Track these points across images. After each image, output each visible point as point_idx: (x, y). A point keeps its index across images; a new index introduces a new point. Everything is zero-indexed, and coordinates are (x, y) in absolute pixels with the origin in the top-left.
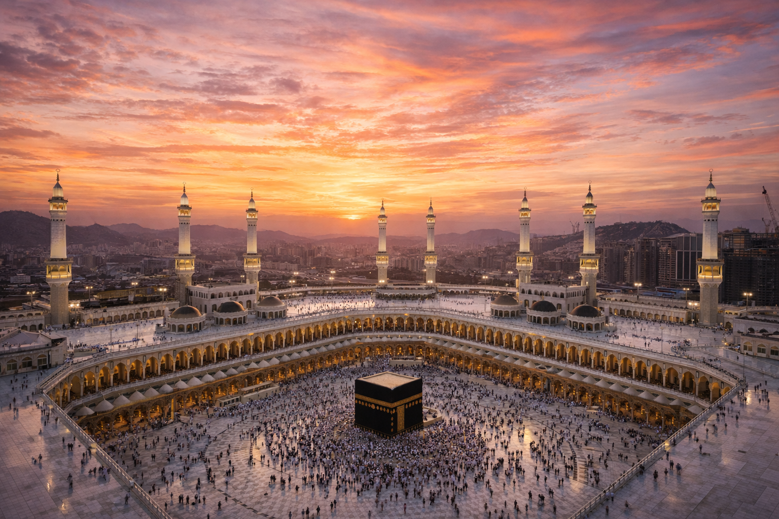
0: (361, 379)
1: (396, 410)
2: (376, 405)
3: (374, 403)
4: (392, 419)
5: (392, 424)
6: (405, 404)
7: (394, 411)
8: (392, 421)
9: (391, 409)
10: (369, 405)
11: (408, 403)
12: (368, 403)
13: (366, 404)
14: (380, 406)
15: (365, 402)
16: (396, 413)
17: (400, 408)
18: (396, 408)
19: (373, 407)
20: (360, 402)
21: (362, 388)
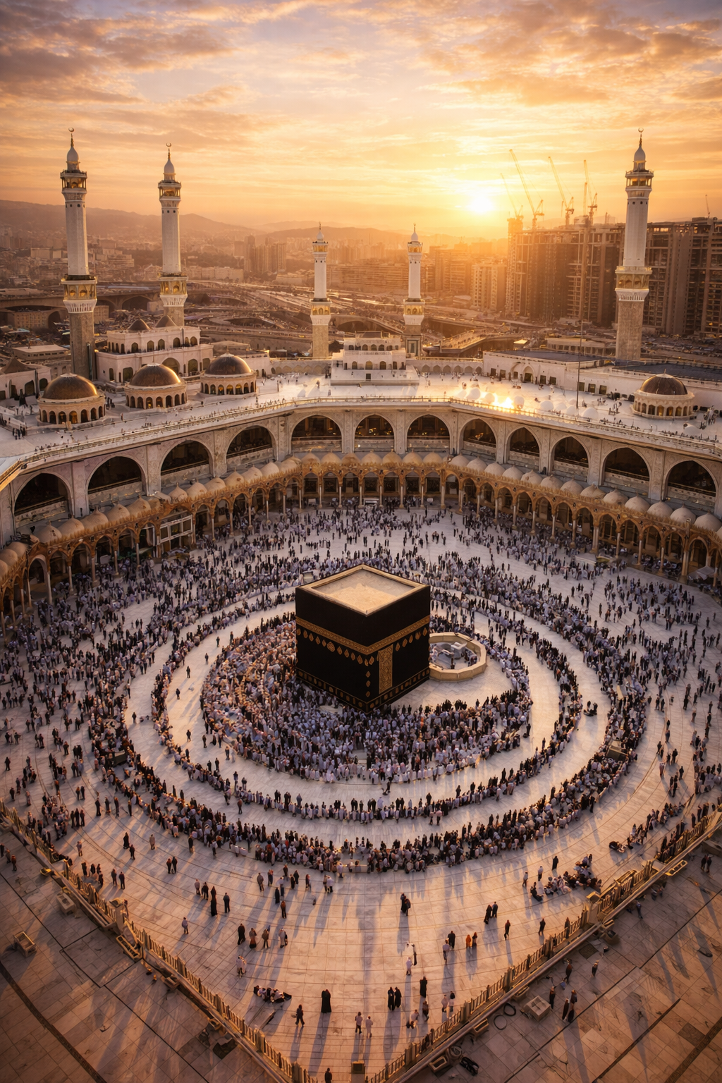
0: (308, 588)
1: (375, 657)
2: (336, 645)
3: (333, 640)
4: (368, 674)
5: (368, 683)
6: (395, 644)
7: (372, 660)
8: (369, 679)
9: (365, 657)
10: (324, 644)
11: (400, 641)
12: (322, 638)
13: (318, 640)
14: (344, 648)
15: (315, 635)
16: (377, 663)
17: (384, 653)
18: (375, 654)
19: (331, 648)
20: (305, 634)
21: (310, 606)
